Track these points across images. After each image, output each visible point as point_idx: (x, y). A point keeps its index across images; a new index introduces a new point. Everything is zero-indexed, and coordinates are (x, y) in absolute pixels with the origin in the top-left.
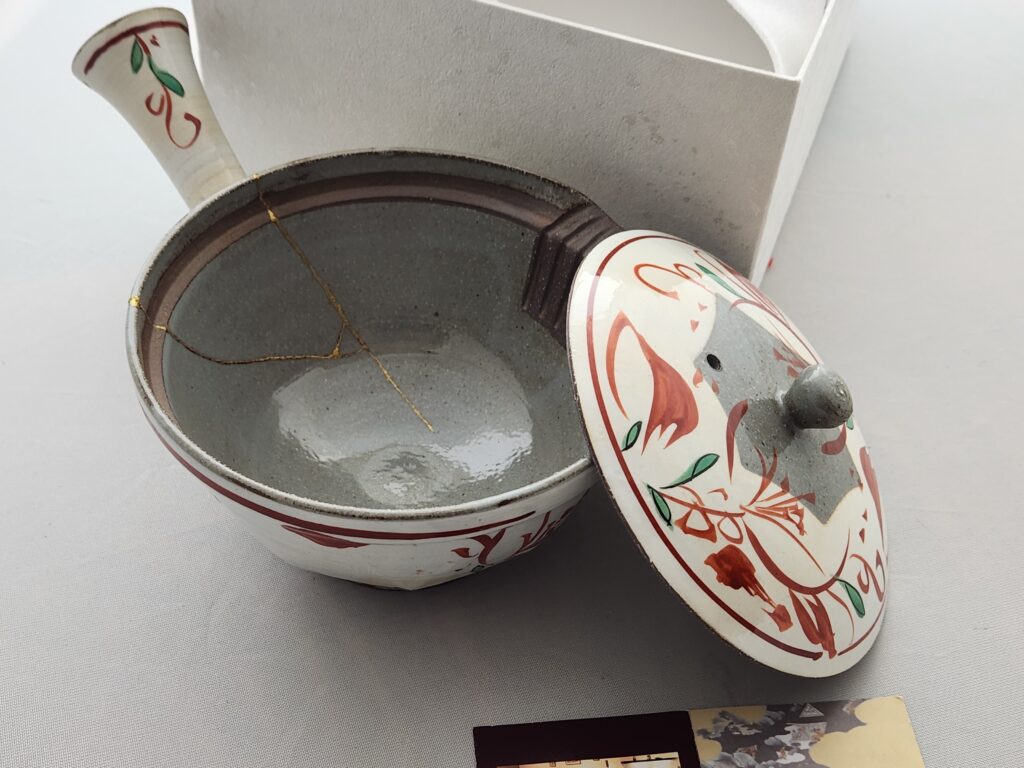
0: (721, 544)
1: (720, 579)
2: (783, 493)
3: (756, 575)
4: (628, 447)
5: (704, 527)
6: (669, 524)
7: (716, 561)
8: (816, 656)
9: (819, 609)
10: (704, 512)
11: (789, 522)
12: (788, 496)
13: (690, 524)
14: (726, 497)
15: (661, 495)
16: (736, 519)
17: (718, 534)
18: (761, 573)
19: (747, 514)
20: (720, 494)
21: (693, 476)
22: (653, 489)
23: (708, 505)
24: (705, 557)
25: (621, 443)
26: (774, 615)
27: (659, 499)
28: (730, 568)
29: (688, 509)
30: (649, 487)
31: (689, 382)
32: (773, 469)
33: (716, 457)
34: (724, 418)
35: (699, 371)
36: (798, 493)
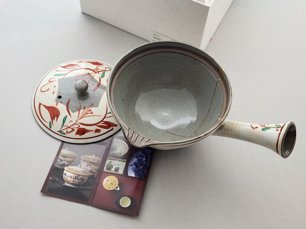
0: (76, 130)
1: (80, 135)
2: (84, 110)
3: (86, 129)
4: (51, 128)
5: (71, 130)
6: (65, 134)
7: (77, 133)
8: (112, 130)
9: (106, 123)
10: (69, 127)
11: (88, 114)
12: (86, 109)
13: (68, 132)
14: (72, 121)
15: (60, 131)
16: (76, 123)
17: (74, 129)
18: (87, 128)
19: (78, 121)
21: (64, 123)
24: (75, 134)
25: (49, 127)
26: (95, 132)
27: (60, 132)
28: (80, 132)
29: (66, 129)
30: (58, 131)
31: (55, 106)
32: (80, 107)
33: (67, 116)
34: (65, 107)
35: (57, 102)
36: (88, 107)
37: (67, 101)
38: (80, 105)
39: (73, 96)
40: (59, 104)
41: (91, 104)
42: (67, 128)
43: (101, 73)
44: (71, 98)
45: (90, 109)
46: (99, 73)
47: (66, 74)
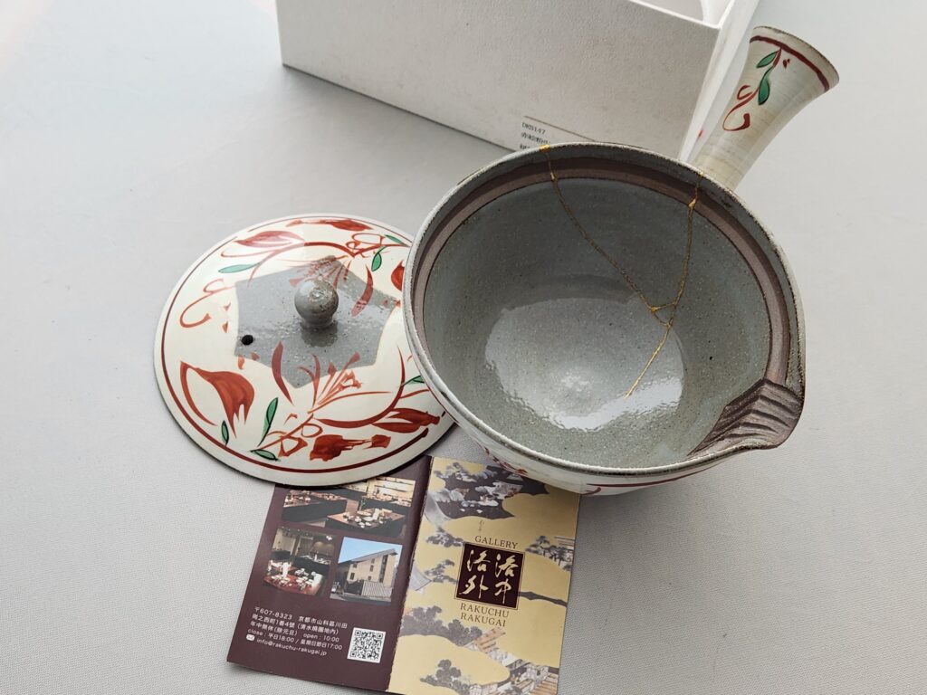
0: (311, 443)
1: (326, 460)
2: (332, 376)
3: (344, 438)
4: (227, 441)
5: (295, 443)
6: (276, 460)
7: (316, 453)
8: (424, 434)
9: (404, 413)
10: (289, 436)
11: (347, 389)
12: (337, 374)
13: (286, 450)
14: (295, 416)
15: (260, 450)
16: (309, 422)
17: (306, 440)
18: (346, 434)
19: (314, 413)
20: (292, 418)
21: (270, 424)
22: (255, 451)
23: (288, 432)
24: (309, 457)
25: (221, 440)
26: (374, 445)
27: (261, 453)
28: (326, 449)
29: (280, 443)
30: (252, 451)
31: (236, 370)
32: (318, 368)
33: (277, 399)
34: (270, 371)
35: (240, 356)
36: (344, 366)
37: (273, 350)
38: (316, 360)
39: (291, 334)
40: (249, 362)
41: (350, 356)
42: (282, 438)
43: (370, 254)
44: (283, 343)
45: (348, 372)
46: (363, 257)
47: (258, 265)
